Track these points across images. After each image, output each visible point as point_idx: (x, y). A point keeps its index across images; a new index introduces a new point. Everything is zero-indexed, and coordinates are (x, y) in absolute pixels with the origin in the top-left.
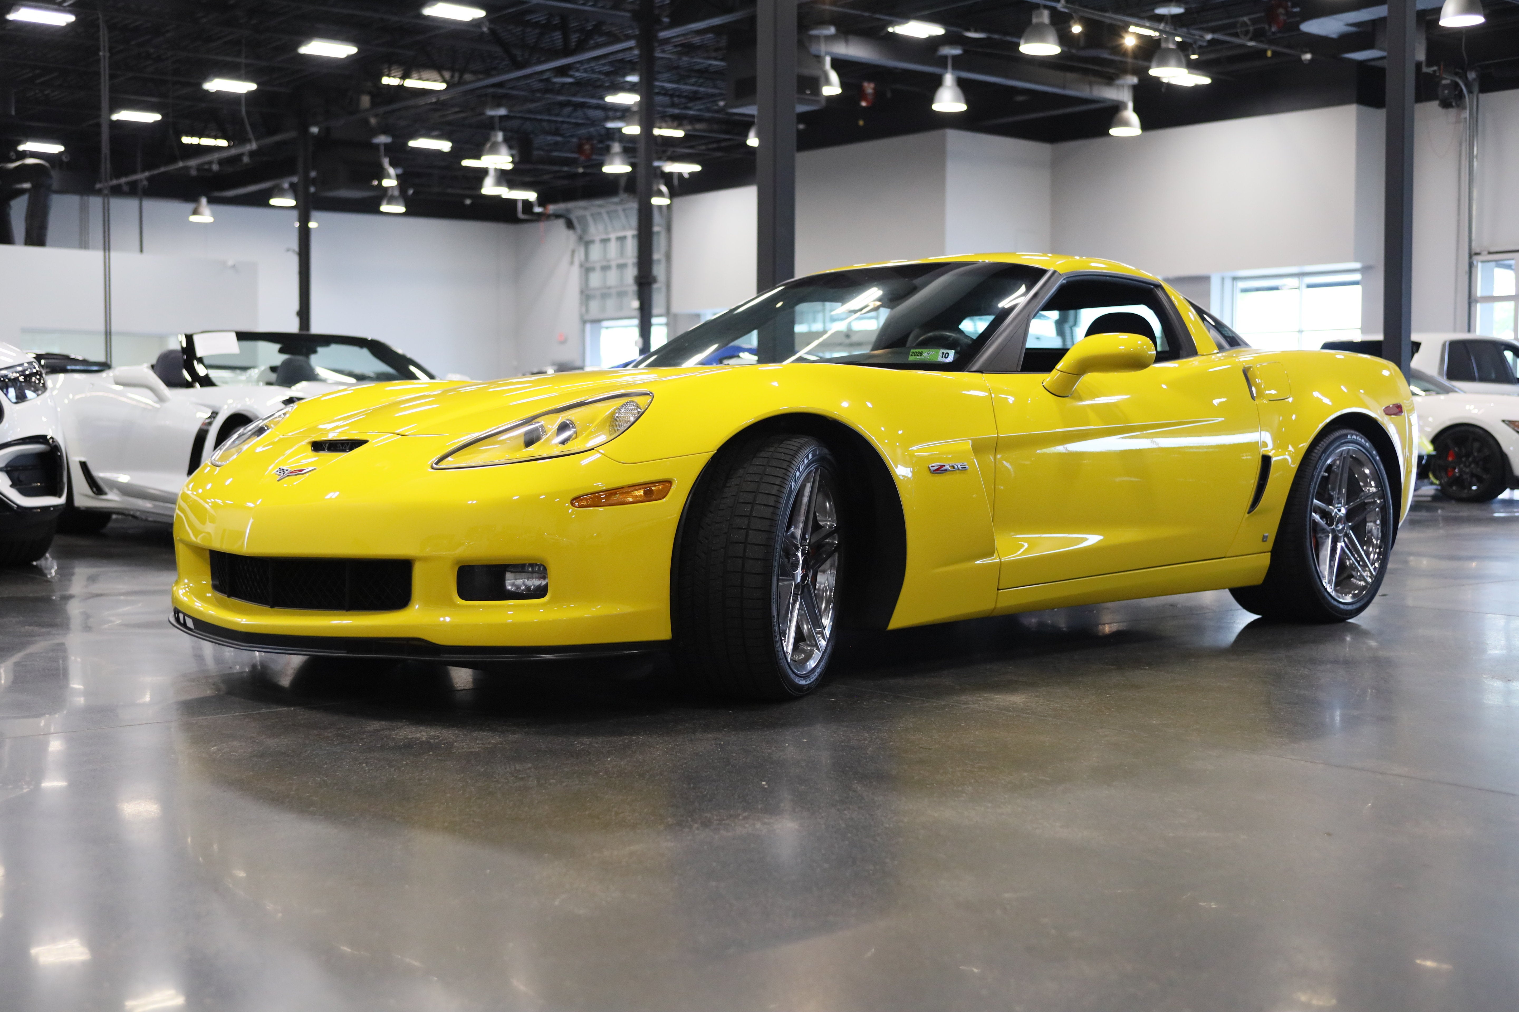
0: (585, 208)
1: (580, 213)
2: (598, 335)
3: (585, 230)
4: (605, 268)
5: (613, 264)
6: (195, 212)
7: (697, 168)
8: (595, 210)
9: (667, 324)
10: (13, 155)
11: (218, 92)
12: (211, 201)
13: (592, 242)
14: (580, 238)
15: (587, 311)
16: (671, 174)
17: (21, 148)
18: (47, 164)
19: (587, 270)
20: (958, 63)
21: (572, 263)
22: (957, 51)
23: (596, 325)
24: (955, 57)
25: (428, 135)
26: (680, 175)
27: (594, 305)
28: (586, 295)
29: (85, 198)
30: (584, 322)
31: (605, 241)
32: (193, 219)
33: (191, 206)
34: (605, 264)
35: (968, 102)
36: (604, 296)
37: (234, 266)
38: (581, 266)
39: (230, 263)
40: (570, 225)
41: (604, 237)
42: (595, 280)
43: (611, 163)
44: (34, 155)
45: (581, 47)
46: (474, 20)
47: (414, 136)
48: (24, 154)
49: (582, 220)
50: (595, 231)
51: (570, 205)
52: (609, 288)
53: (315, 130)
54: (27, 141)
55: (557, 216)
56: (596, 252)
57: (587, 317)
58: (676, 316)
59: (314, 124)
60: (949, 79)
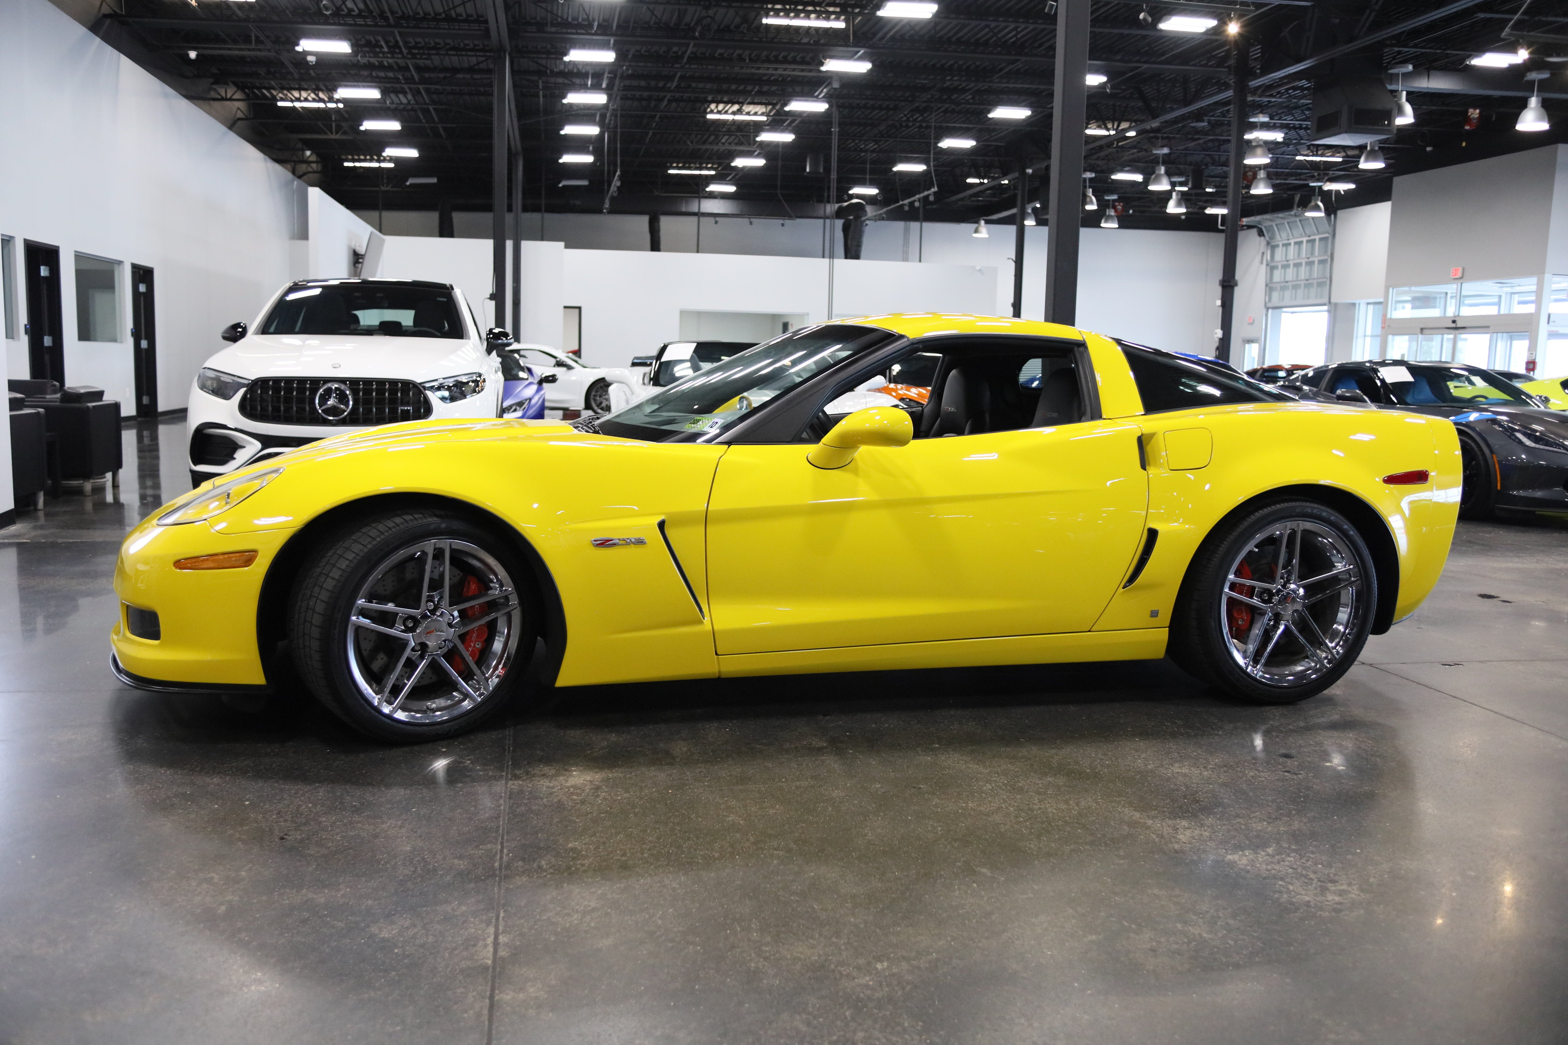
0: (1271, 220)
1: (1268, 223)
2: (1279, 318)
3: (1272, 237)
4: (1286, 267)
5: (1291, 263)
6: (976, 231)
7: (1352, 186)
8: (1279, 221)
9: (1329, 311)
10: (846, 197)
11: (948, 148)
12: (987, 222)
13: (1278, 246)
14: (1268, 243)
15: (1270, 300)
16: (1330, 192)
17: (851, 192)
18: (864, 203)
19: (1272, 268)
20: (1543, 86)
21: (1262, 263)
22: (1545, 75)
23: (1277, 311)
24: (1541, 82)
25: (1122, 171)
26: (1338, 192)
27: (1275, 295)
28: (1270, 288)
29: (908, 223)
30: (1268, 309)
31: (1287, 245)
32: (975, 235)
33: (974, 226)
34: (1285, 263)
35: (1551, 120)
36: (1283, 289)
37: (980, 270)
38: (1267, 265)
39: (978, 268)
40: (1261, 233)
41: (1286, 242)
42: (1278, 276)
43: (1256, 188)
44: (858, 196)
45: (1197, 97)
46: (1100, 84)
47: (1114, 171)
48: (852, 197)
49: (1270, 229)
50: (1281, 237)
51: (1258, 218)
52: (1287, 282)
53: (1030, 171)
54: (854, 187)
55: (1249, 227)
56: (1279, 254)
57: (1269, 305)
58: (1336, 304)
59: (1029, 168)
60: (1533, 101)
